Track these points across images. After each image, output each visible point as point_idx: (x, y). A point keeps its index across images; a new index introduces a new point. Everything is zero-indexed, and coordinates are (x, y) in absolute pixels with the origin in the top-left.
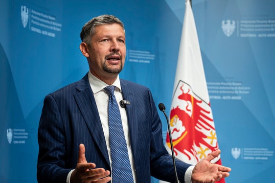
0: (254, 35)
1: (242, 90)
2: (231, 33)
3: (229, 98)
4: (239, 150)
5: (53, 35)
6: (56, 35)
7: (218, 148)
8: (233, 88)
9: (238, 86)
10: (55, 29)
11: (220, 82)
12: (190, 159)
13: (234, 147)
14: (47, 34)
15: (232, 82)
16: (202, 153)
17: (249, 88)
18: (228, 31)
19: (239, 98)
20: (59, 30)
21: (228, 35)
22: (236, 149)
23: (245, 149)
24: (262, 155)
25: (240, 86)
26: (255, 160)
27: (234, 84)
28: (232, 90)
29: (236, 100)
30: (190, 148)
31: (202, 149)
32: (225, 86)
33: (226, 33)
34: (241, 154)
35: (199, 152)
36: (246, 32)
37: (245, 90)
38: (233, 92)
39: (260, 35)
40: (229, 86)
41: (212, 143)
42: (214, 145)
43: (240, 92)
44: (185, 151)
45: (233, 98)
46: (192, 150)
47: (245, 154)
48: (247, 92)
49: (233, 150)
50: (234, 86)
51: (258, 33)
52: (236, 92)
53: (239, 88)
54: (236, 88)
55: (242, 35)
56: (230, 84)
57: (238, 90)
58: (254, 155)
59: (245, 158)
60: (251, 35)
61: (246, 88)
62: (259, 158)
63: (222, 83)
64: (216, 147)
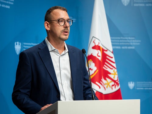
0: (143, 5)
1: (135, 42)
2: (128, 4)
3: (126, 47)
4: (134, 83)
5: (9, 7)
6: (10, 7)
7: (118, 81)
8: (129, 41)
9: (132, 40)
10: (10, 3)
11: (120, 37)
12: (100, 88)
13: (130, 81)
14: (5, 7)
15: (128, 37)
16: (108, 84)
17: (140, 41)
18: (126, 2)
19: (133, 48)
20: (12, 3)
21: (126, 5)
22: (131, 82)
23: (137, 82)
24: (149, 86)
25: (134, 40)
26: (144, 90)
27: (129, 38)
28: (128, 42)
29: (131, 49)
30: (100, 81)
31: (108, 82)
32: (124, 40)
33: (124, 4)
34: (135, 86)
35: (106, 84)
36: (137, 3)
37: (137, 42)
38: (129, 44)
39: (147, 5)
40: (126, 40)
41: (114, 78)
42: (116, 79)
43: (134, 44)
44: (97, 83)
45: (129, 48)
46: (101, 82)
47: (138, 86)
48: (138, 44)
49: (129, 83)
50: (130, 40)
51: (145, 3)
52: (131, 44)
53: (133, 41)
54: (131, 41)
55: (135, 5)
56: (127, 38)
57: (132, 42)
58: (144, 86)
59: (138, 89)
60: (141, 5)
61: (138, 41)
62: (147, 89)
63: (122, 38)
64: (117, 80)
